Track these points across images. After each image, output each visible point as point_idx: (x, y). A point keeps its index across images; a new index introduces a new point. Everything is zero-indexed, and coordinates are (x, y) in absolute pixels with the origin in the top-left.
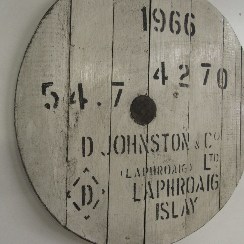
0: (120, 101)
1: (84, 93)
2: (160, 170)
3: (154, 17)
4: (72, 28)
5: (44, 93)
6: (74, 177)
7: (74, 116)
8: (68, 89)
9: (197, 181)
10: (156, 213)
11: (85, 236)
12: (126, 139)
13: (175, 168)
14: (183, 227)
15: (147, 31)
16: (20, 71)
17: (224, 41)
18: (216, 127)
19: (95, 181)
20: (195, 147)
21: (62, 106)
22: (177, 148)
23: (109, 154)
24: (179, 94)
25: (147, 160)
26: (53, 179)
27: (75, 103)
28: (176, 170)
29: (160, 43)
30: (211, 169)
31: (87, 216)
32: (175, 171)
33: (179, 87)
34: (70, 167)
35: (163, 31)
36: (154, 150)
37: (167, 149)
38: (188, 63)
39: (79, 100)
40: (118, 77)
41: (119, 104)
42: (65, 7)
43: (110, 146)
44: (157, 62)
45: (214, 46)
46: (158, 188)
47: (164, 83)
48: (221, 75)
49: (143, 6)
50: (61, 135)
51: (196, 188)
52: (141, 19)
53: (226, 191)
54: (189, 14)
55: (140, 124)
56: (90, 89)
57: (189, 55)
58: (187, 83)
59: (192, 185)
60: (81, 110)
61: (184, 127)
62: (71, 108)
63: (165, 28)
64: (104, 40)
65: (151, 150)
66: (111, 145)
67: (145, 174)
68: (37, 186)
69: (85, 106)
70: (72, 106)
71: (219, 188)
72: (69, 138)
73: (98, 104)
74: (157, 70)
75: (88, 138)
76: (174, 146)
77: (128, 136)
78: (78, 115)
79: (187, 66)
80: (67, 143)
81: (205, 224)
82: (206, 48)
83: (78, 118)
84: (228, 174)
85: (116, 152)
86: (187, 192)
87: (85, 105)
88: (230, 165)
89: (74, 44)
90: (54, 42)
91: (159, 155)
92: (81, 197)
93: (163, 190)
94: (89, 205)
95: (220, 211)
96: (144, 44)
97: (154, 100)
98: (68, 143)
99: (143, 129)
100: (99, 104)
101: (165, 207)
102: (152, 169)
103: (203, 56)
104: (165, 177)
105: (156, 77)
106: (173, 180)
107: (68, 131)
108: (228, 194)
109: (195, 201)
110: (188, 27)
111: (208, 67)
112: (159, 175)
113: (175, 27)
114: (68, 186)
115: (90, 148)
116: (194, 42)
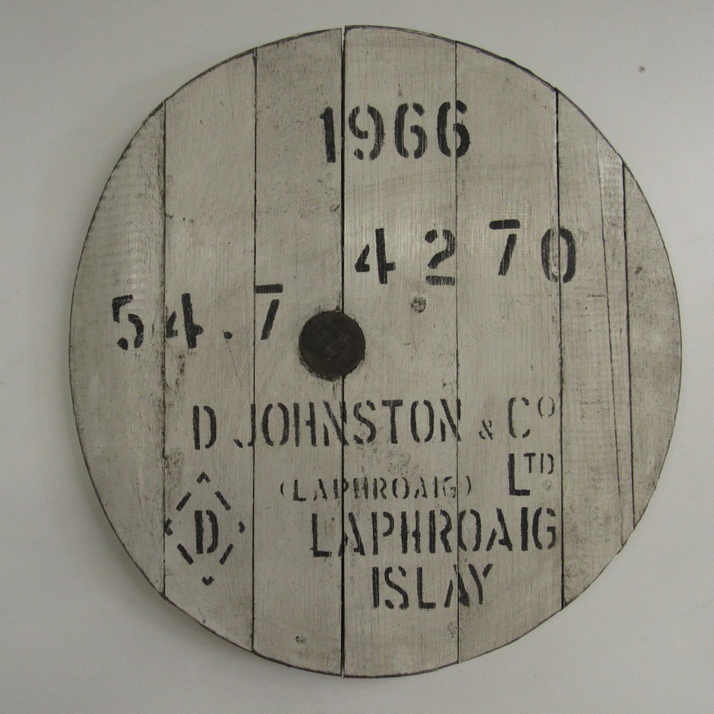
0: (274, 327)
1: (194, 315)
2: (381, 487)
3: (353, 127)
4: (167, 179)
5: (116, 317)
6: (179, 491)
7: (176, 362)
8: (162, 307)
9: (490, 522)
10: (372, 591)
11: (204, 622)
12: (291, 411)
13: (423, 486)
14: (451, 636)
15: (336, 163)
17: (561, 155)
18: (543, 384)
19: (224, 502)
20: (480, 433)
21: (150, 343)
22: (426, 436)
23: (252, 444)
24: (427, 302)
25: (345, 462)
26: (137, 492)
27: (177, 335)
28: (424, 489)
29: (371, 186)
30: (531, 493)
31: (207, 578)
32: (423, 493)
33: (428, 286)
34: (171, 470)
35: (378, 157)
36: (362, 438)
37: (398, 437)
38: (452, 223)
39: (184, 329)
40: (268, 273)
41: (273, 333)
42: (154, 140)
43: (254, 427)
44: (364, 231)
45: (529, 172)
46: (375, 531)
47: (383, 279)
49: (325, 107)
50: (151, 403)
51: (488, 541)
52: (321, 137)
53: (585, 556)
54: (449, 104)
55: (322, 378)
56: (207, 304)
57: (454, 205)
58: (451, 275)
59: (474, 532)
60: (190, 350)
61: (444, 385)
62: (169, 345)
63: (383, 148)
64: (236, 196)
65: (355, 439)
66: (256, 425)
67: (340, 495)
69: (197, 341)
70: (172, 341)
71: (558, 546)
72: (167, 410)
73: (225, 336)
74: (365, 250)
75: (206, 408)
76: (418, 431)
77: (294, 406)
78: (183, 359)
80: (162, 420)
81: (518, 638)
82: (505, 181)
83: (183, 366)
84: (587, 511)
85: (269, 442)
86: (460, 549)
87: (198, 337)
88: (596, 488)
89: (171, 214)
90: (132, 213)
91: (375, 450)
92: (194, 534)
93: (390, 536)
94: (211, 554)
95: (566, 609)
96: (329, 193)
97: (358, 321)
98: (166, 418)
99: (332, 389)
100: (228, 335)
101: (396, 577)
102: (357, 485)
104: (396, 506)
105: (362, 266)
106: (417, 514)
107: (164, 394)
108: (593, 563)
109: (486, 573)
110: (447, 137)
111: (512, 228)
112: (378, 499)
113: (411, 141)
114: (166, 509)
115: (210, 432)
116: (468, 170)
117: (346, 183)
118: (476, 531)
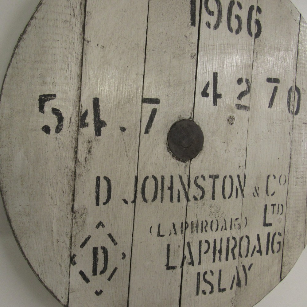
0: (153, 126)
1: (101, 113)
2: (205, 226)
3: (206, 7)
4: (87, 14)
5: (42, 109)
6: (83, 235)
7: (85, 145)
8: (78, 106)
9: (254, 241)
10: (196, 286)
12: (160, 180)
13: (225, 224)
14: (232, 305)
15: (195, 27)
16: (6, 75)
17: (299, 48)
18: (282, 168)
19: (113, 240)
20: (253, 194)
21: (68, 131)
22: (229, 196)
23: (134, 201)
24: (235, 119)
25: (188, 211)
26: (51, 236)
27: (88, 126)
29: (213, 45)
30: (272, 225)
31: (99, 291)
32: (225, 228)
33: (236, 110)
34: (77, 220)
35: (218, 29)
36: (197, 197)
37: (215, 196)
38: (250, 76)
39: (93, 122)
40: (152, 91)
41: (152, 130)
43: (136, 191)
44: (207, 73)
45: (286, 53)
46: (200, 251)
47: (215, 103)
48: (292, 95)
50: (66, 173)
51: (252, 251)
52: (188, 9)
53: (291, 255)
54: (254, 7)
55: (179, 160)
56: (110, 107)
57: (251, 66)
58: (247, 105)
59: (246, 247)
60: (97, 137)
61: (240, 167)
62: (82, 133)
63: (221, 24)
64: (134, 36)
65: (194, 198)
66: (138, 189)
67: (184, 232)
68: (26, 247)
69: (102, 132)
70: (84, 130)
71: (281, 251)
72: (77, 178)
73: (121, 129)
74: (207, 84)
75: (105, 178)
76: (225, 193)
77: (162, 177)
78: (91, 143)
79: (247, 81)
80: (73, 185)
81: (260, 300)
82: (275, 57)
83: (91, 148)
84: (294, 232)
85: (145, 200)
86: (239, 257)
87: (103, 129)
88: (297, 220)
89: (89, 39)
90: (59, 34)
91: (204, 204)
92: (91, 263)
93: (208, 253)
94: (102, 275)
95: (282, 282)
96: (191, 45)
97: (201, 127)
98: (76, 184)
99: (184, 167)
100: (123, 129)
101: (209, 277)
102: (193, 225)
103: (270, 68)
104: (211, 236)
105: (205, 94)
106: (221, 239)
107: (76, 167)
108: (294, 258)
109: (249, 269)
110: (251, 25)
111: (276, 83)
112: (203, 233)
113: (235, 24)
114: (73, 247)
115: (107, 194)
116: (259, 47)
117: (200, 41)
118: (247, 247)
